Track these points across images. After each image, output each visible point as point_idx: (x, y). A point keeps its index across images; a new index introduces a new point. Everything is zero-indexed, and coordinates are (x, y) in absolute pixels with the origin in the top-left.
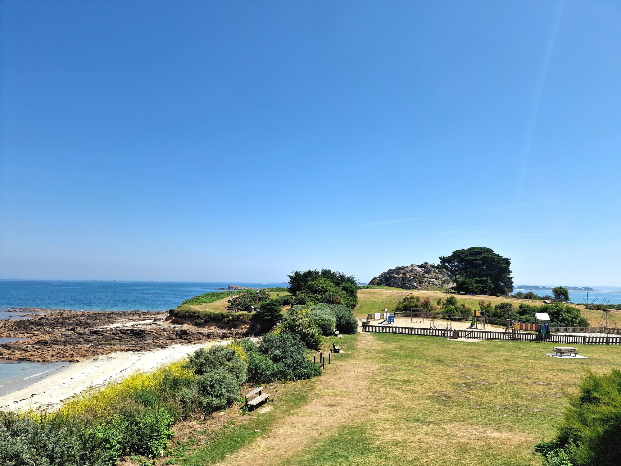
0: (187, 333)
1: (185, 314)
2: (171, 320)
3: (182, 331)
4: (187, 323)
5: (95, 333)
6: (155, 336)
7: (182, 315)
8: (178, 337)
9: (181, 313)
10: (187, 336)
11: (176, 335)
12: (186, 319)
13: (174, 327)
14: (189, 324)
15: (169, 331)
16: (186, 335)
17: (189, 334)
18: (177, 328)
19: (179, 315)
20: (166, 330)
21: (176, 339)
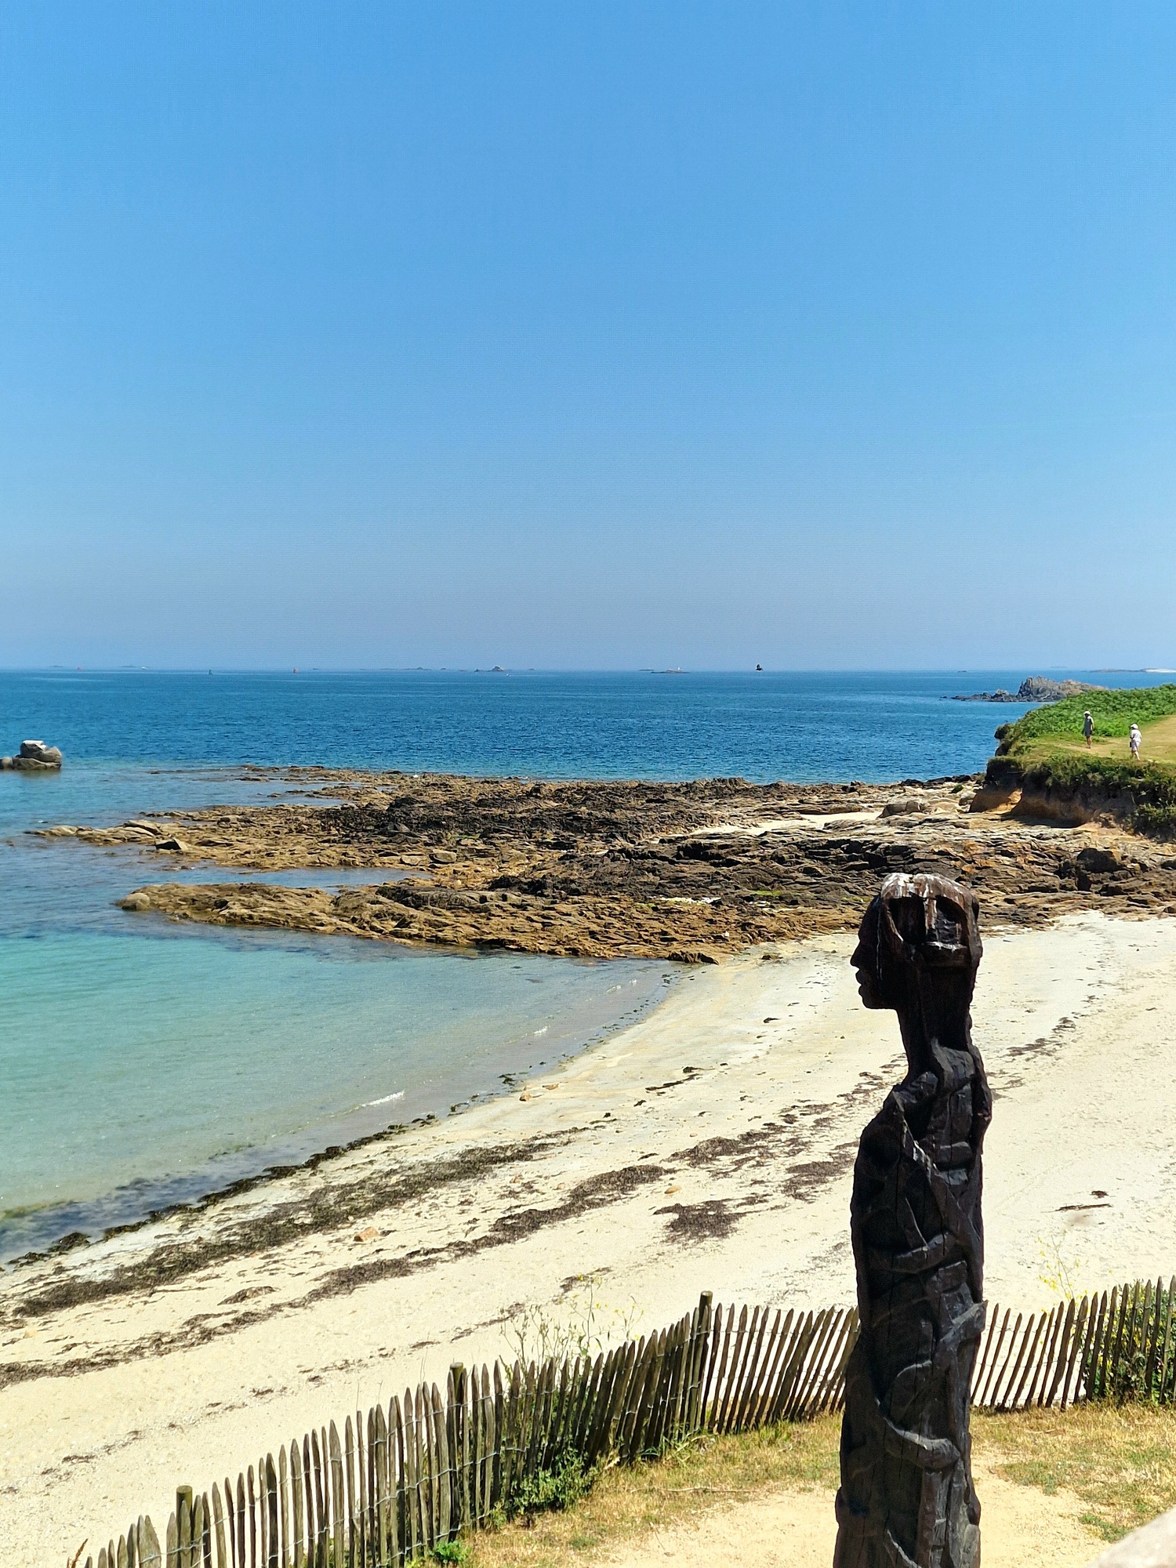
0: (1114, 862)
1: (1086, 777)
2: (1004, 809)
3: (1087, 853)
4: (1096, 821)
5: (696, 852)
6: (964, 872)
7: (1066, 780)
8: (1071, 882)
9: (1060, 773)
10: (1113, 879)
11: (1061, 872)
12: (1091, 800)
13: (1038, 838)
14: (1106, 824)
15: (1022, 852)
16: (1110, 875)
17: (1122, 867)
18: (1054, 842)
19: (1049, 782)
20: (1009, 849)
21: (1063, 888)
